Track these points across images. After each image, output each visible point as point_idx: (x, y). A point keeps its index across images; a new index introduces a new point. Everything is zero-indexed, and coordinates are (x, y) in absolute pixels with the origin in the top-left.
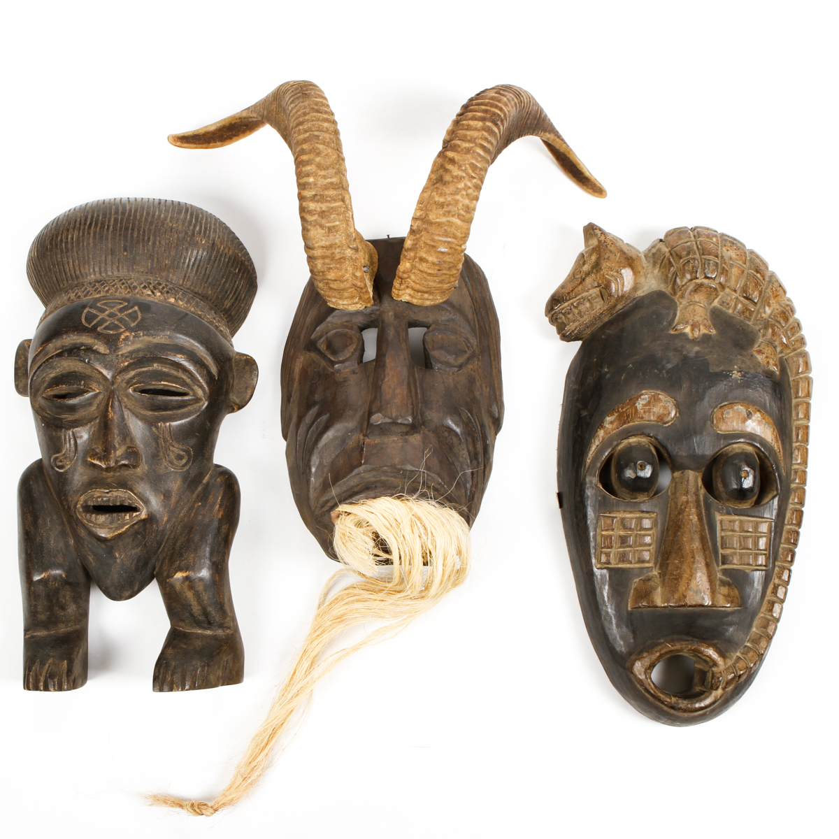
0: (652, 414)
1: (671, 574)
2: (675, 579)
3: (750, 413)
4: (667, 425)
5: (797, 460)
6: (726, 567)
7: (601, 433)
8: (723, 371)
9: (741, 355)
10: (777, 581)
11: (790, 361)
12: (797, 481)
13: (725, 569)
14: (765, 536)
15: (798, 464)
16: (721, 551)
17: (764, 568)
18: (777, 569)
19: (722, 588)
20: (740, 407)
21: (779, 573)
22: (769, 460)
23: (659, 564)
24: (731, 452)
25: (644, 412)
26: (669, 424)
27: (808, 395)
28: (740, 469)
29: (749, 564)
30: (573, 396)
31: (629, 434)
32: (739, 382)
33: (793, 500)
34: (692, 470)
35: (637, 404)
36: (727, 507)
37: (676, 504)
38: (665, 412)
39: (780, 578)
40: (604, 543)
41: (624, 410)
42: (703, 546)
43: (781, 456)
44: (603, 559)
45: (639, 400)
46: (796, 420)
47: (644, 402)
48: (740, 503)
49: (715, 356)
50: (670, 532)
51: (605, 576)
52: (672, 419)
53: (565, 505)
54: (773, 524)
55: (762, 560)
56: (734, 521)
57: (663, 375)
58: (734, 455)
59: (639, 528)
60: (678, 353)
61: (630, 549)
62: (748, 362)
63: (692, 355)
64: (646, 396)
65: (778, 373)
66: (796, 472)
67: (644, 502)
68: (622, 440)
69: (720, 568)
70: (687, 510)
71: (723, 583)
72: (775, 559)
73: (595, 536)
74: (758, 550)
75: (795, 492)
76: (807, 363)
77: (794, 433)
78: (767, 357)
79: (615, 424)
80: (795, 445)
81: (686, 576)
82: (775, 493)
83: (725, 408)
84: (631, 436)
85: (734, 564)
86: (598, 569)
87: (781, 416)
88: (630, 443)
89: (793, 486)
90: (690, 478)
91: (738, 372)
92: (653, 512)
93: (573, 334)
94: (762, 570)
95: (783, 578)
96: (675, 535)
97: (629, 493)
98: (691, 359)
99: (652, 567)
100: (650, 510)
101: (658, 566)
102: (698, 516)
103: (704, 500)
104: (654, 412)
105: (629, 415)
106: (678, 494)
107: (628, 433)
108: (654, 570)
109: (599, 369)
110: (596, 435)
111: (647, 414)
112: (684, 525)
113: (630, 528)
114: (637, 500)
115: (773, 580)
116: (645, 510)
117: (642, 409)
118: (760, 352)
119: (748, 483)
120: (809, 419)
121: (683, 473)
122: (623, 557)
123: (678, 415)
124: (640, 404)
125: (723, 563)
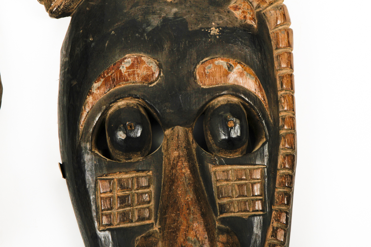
0: (136, 76)
1: (170, 228)
2: (173, 232)
3: (231, 65)
4: (152, 85)
5: (283, 108)
6: (224, 215)
7: (90, 99)
8: (201, 28)
9: (218, 12)
10: (275, 224)
11: (268, 15)
12: (286, 127)
13: (224, 218)
14: (259, 182)
15: (285, 111)
16: (218, 201)
17: (261, 213)
18: (274, 212)
19: (220, 236)
20: (221, 61)
21: (276, 216)
22: (254, 109)
23: (158, 219)
24: (217, 105)
25: (129, 75)
26: (155, 84)
27: (289, 45)
28: (226, 121)
29: (246, 211)
30: (65, 69)
31: (117, 98)
32: (218, 37)
33: (284, 145)
34: (181, 126)
35: (121, 68)
36: (219, 158)
37: (169, 159)
38: (149, 73)
39: (278, 221)
40: (104, 205)
41: (110, 74)
42: (197, 197)
43: (265, 104)
44: (105, 221)
45: (123, 63)
46: (279, 70)
47: (128, 65)
48: (231, 153)
49: (193, 15)
50: (166, 187)
51: (108, 237)
52: (158, 78)
53: (67, 175)
54: (266, 170)
55: (258, 206)
56: (227, 171)
57: (145, 38)
58: (220, 107)
59: (136, 187)
60: (156, 16)
61: (129, 208)
62: (226, 19)
63: (171, 16)
64: (130, 59)
65: (255, 26)
66: (283, 119)
67: (138, 161)
68: (111, 103)
69: (219, 217)
70: (179, 164)
71: (221, 231)
72: (272, 203)
73: (95, 200)
74: (253, 196)
75: (284, 138)
76: (284, 15)
77: (278, 82)
78: (243, 12)
79: (102, 89)
80: (280, 93)
81: (183, 227)
82: (265, 140)
83: (207, 63)
84: (119, 99)
85: (231, 212)
86: (100, 231)
87: (263, 67)
88: (119, 107)
89: (282, 132)
90: (180, 134)
91: (216, 28)
92: (149, 171)
93: (60, 10)
94: (259, 215)
95: (281, 220)
96: (170, 189)
97: (122, 154)
98: (170, 20)
99: (153, 224)
100: (145, 169)
101: (158, 222)
102: (190, 169)
103: (196, 154)
104: (138, 74)
105: (114, 79)
106: (170, 150)
107: (115, 96)
108: (154, 226)
109: (85, 39)
110: (86, 102)
111: (132, 76)
112: (177, 178)
113: (128, 188)
114: (132, 160)
115: (271, 224)
116: (140, 169)
117: (126, 72)
118: (236, 8)
119: (236, 132)
120: (291, 68)
121: (172, 129)
122: (125, 217)
123: (162, 74)
124: (124, 68)
125: (221, 213)
